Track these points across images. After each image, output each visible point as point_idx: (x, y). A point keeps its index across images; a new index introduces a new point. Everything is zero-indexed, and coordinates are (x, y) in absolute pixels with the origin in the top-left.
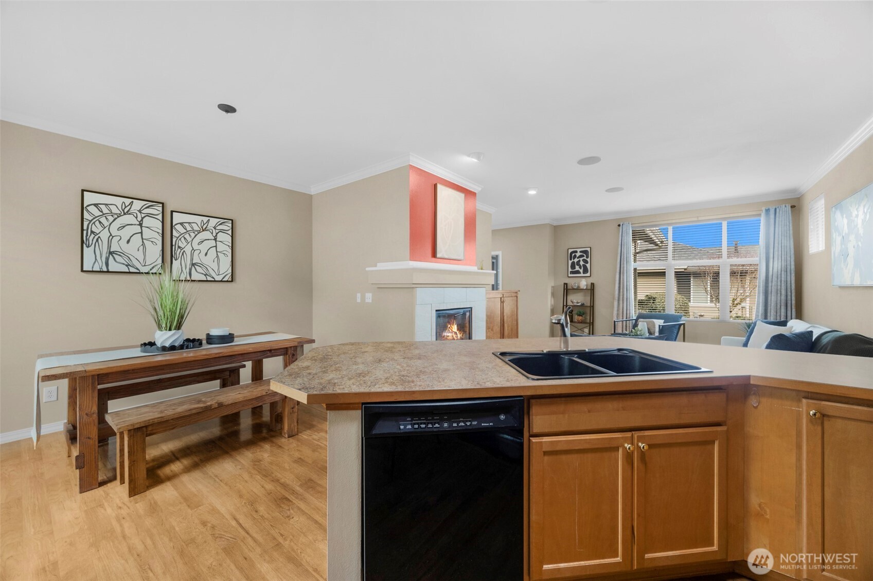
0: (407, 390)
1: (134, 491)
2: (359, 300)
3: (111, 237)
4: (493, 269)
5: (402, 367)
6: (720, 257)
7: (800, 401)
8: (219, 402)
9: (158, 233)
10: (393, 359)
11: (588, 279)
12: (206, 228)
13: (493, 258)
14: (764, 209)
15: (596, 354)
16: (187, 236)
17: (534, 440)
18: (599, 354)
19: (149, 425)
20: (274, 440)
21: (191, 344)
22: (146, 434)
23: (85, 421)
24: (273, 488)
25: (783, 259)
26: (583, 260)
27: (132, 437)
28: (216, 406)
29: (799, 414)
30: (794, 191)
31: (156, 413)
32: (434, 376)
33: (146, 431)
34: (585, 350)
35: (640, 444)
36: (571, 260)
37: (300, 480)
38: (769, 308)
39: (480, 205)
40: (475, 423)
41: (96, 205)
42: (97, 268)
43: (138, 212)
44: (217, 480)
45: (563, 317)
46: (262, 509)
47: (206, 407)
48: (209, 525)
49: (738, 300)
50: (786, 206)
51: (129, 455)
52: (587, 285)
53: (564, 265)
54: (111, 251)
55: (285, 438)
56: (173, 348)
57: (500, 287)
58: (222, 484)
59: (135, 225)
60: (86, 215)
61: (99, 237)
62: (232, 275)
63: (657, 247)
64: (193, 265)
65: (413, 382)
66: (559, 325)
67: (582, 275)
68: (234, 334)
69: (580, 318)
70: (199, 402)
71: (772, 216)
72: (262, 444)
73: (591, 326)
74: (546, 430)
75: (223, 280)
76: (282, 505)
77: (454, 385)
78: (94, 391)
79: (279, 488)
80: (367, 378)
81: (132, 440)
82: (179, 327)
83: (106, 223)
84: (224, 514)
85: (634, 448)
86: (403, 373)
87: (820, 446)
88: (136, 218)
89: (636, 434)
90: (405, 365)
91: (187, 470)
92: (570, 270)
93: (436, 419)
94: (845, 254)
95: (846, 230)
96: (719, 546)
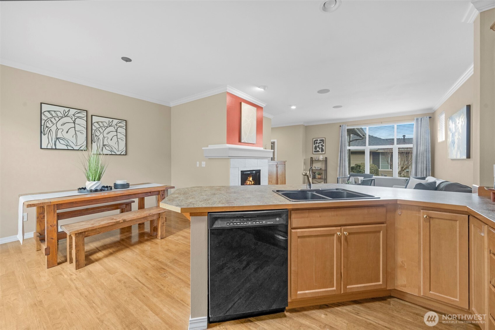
0: (231, 206)
1: (78, 267)
2: (198, 166)
3: (57, 129)
4: (272, 149)
5: (227, 197)
6: (393, 144)
7: (420, 211)
8: (124, 219)
9: (84, 127)
10: (221, 193)
11: (324, 155)
12: (111, 125)
13: (272, 143)
14: (415, 118)
15: (325, 191)
16: (100, 129)
17: (293, 231)
18: (326, 191)
19: (86, 231)
20: (153, 240)
21: (106, 188)
22: (85, 236)
23: (50, 229)
24: (155, 264)
25: (425, 145)
26: (321, 145)
27: (77, 238)
28: (122, 221)
29: (419, 217)
30: (431, 109)
31: (90, 225)
32: (243, 200)
33: (85, 235)
34: (319, 189)
35: (345, 233)
36: (314, 144)
37: (169, 260)
38: (418, 171)
39: (265, 114)
40: (264, 222)
41: (49, 111)
42: (49, 147)
43: (73, 116)
44: (124, 260)
45: (308, 172)
46: (150, 274)
47: (117, 222)
48: (122, 282)
50: (426, 117)
51: (75, 247)
52: (323, 159)
53: (311, 147)
54: (58, 137)
55: (159, 239)
56: (96, 191)
57: (276, 159)
58: (127, 262)
59: (71, 123)
60: (43, 117)
61: (51, 129)
62: (126, 151)
63: (361, 138)
64: (104, 145)
65: (233, 203)
66: (306, 176)
67: (320, 153)
68: (129, 184)
69: (319, 176)
70: (113, 219)
71: (420, 122)
72: (147, 243)
73: (325, 181)
74: (299, 226)
75: (121, 154)
76: (161, 272)
77: (253, 204)
78: (55, 213)
79: (158, 264)
80: (209, 201)
81: (77, 239)
82: (99, 179)
83: (55, 122)
84: (130, 277)
85: (342, 234)
86: (227, 199)
87: (428, 232)
88: (72, 119)
89: (343, 228)
90: (228, 196)
91: (106, 256)
92: (314, 150)
93: (245, 220)
94: (453, 142)
95: (454, 130)
96: (383, 281)
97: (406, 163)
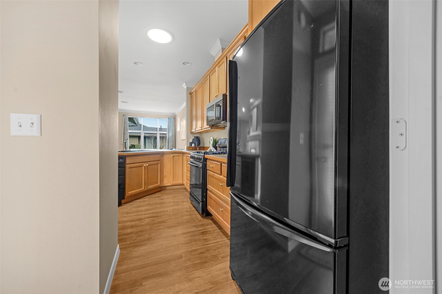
6: (157, 131)
7: (171, 155)
14: (168, 117)
17: (127, 165)
29: (171, 157)
30: (174, 114)
49: (162, 147)
50: (173, 118)
63: (135, 125)
71: (170, 120)
74: (129, 163)
85: (146, 166)
89: (146, 163)
94: (182, 132)
95: (182, 126)
96: (160, 183)
97: (162, 144)
